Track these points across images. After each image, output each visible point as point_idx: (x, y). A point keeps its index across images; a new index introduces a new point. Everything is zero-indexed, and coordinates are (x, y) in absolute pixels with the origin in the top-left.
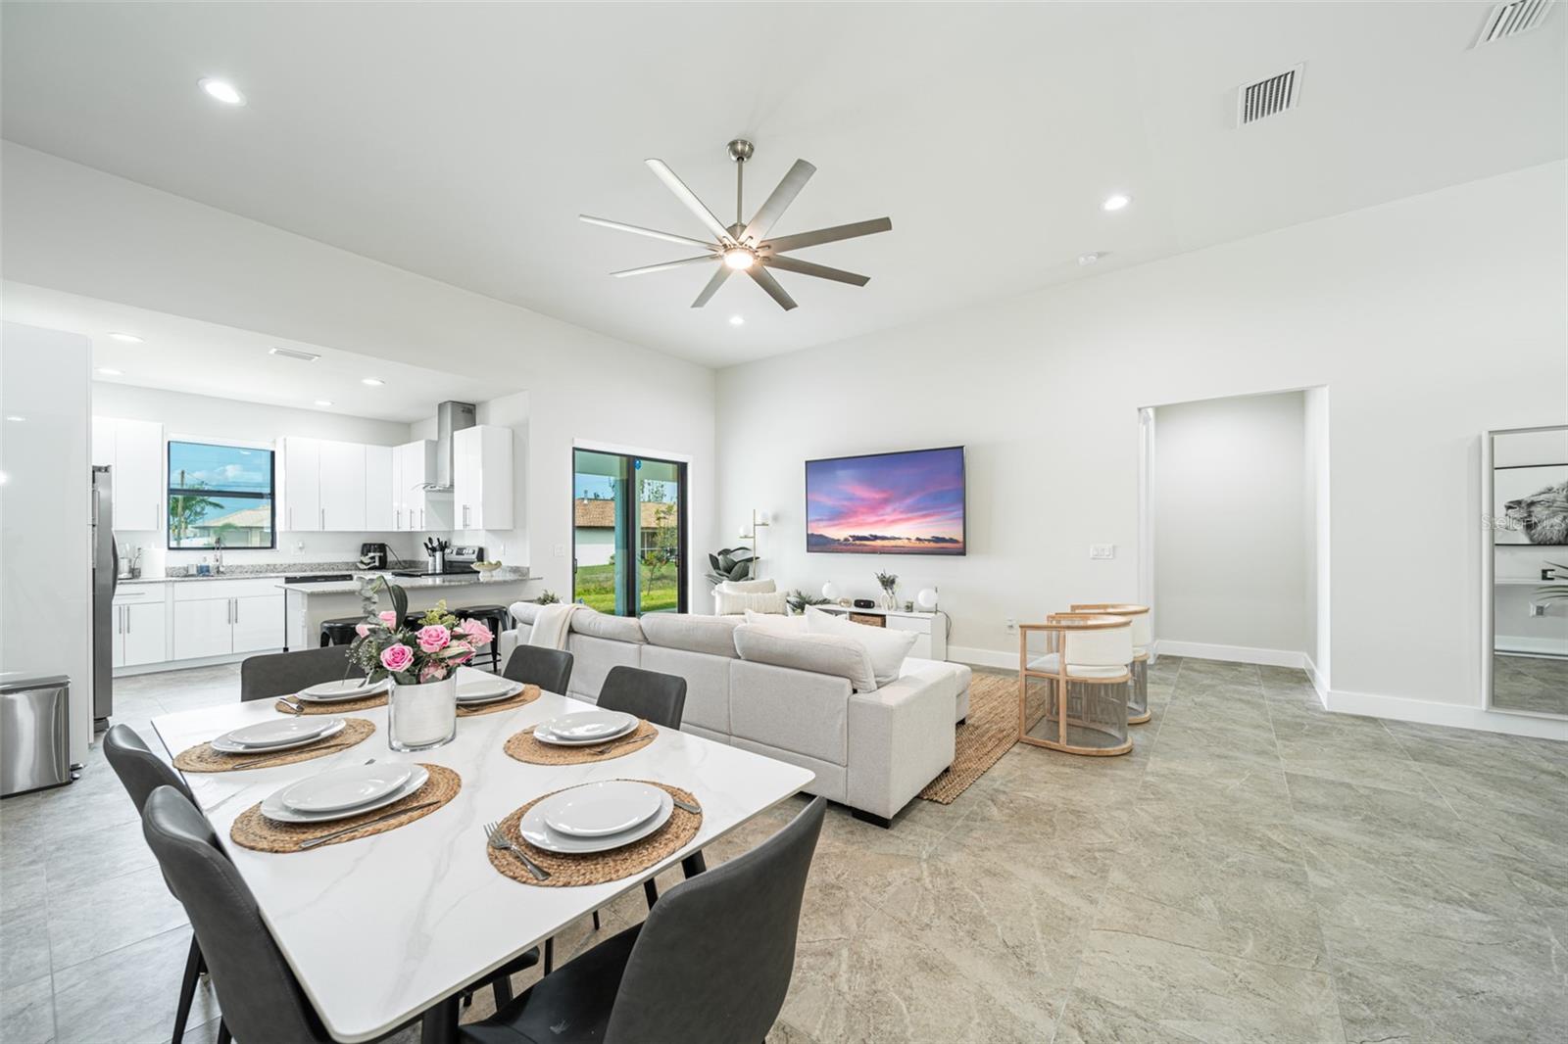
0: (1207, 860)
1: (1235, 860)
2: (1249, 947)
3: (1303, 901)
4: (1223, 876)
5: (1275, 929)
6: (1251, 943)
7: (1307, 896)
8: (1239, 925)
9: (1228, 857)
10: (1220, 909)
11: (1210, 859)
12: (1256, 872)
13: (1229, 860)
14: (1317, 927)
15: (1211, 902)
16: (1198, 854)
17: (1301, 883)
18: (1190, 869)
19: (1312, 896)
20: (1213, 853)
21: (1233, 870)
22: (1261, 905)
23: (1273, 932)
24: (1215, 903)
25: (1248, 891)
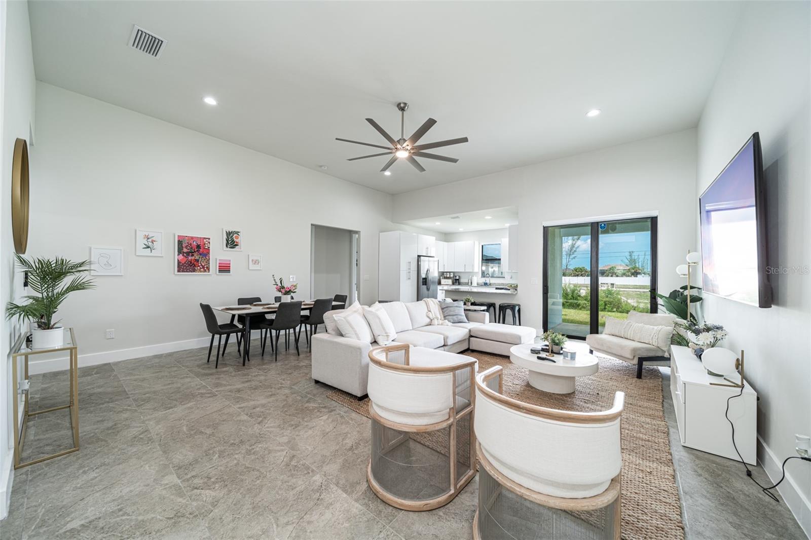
0: (225, 447)
1: (215, 457)
2: (185, 429)
3: (174, 460)
4: (212, 446)
5: (180, 440)
6: (185, 430)
7: (173, 464)
8: (192, 432)
9: (219, 457)
10: (203, 433)
11: (225, 449)
12: (201, 459)
13: (217, 455)
14: (164, 452)
15: (208, 433)
16: (231, 448)
17: (178, 469)
18: (226, 438)
19: (171, 466)
20: (227, 453)
21: (211, 452)
22: (190, 445)
23: (180, 438)
24: (206, 433)
25: (198, 447)
